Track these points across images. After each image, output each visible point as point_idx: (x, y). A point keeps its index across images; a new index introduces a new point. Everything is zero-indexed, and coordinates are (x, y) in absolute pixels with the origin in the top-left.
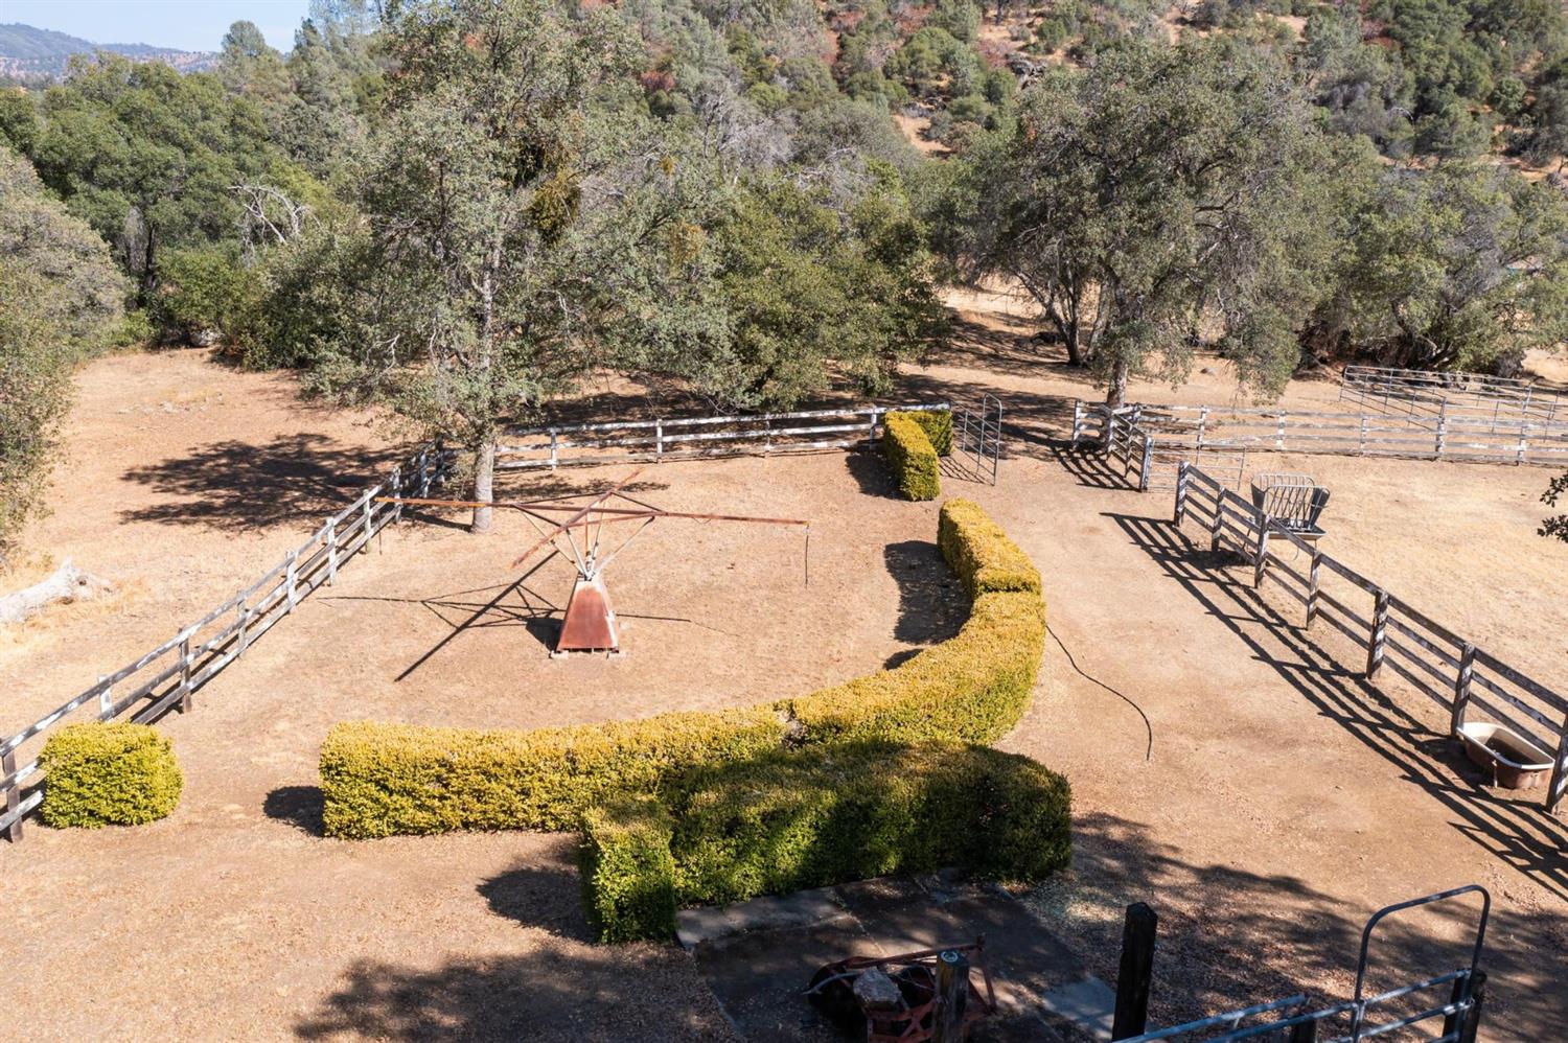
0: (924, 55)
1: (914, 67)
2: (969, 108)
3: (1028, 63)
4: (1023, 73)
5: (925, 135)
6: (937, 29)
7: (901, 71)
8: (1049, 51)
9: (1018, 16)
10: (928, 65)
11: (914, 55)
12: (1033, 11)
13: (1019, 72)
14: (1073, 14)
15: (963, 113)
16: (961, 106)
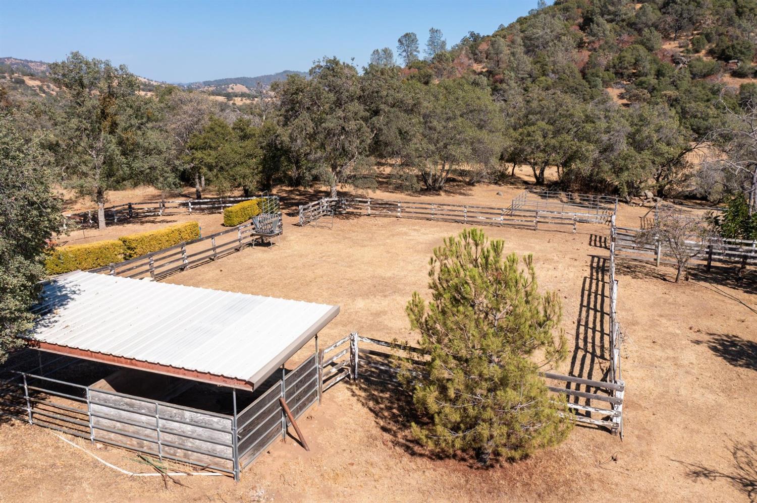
0: (626, 59)
1: (620, 65)
2: (644, 82)
3: (683, 58)
4: (680, 63)
5: (621, 96)
6: (637, 46)
7: (614, 67)
8: (697, 51)
9: (687, 36)
10: (628, 63)
11: (621, 59)
12: (695, 32)
13: (678, 63)
14: (713, 32)
15: (641, 85)
16: (641, 81)
